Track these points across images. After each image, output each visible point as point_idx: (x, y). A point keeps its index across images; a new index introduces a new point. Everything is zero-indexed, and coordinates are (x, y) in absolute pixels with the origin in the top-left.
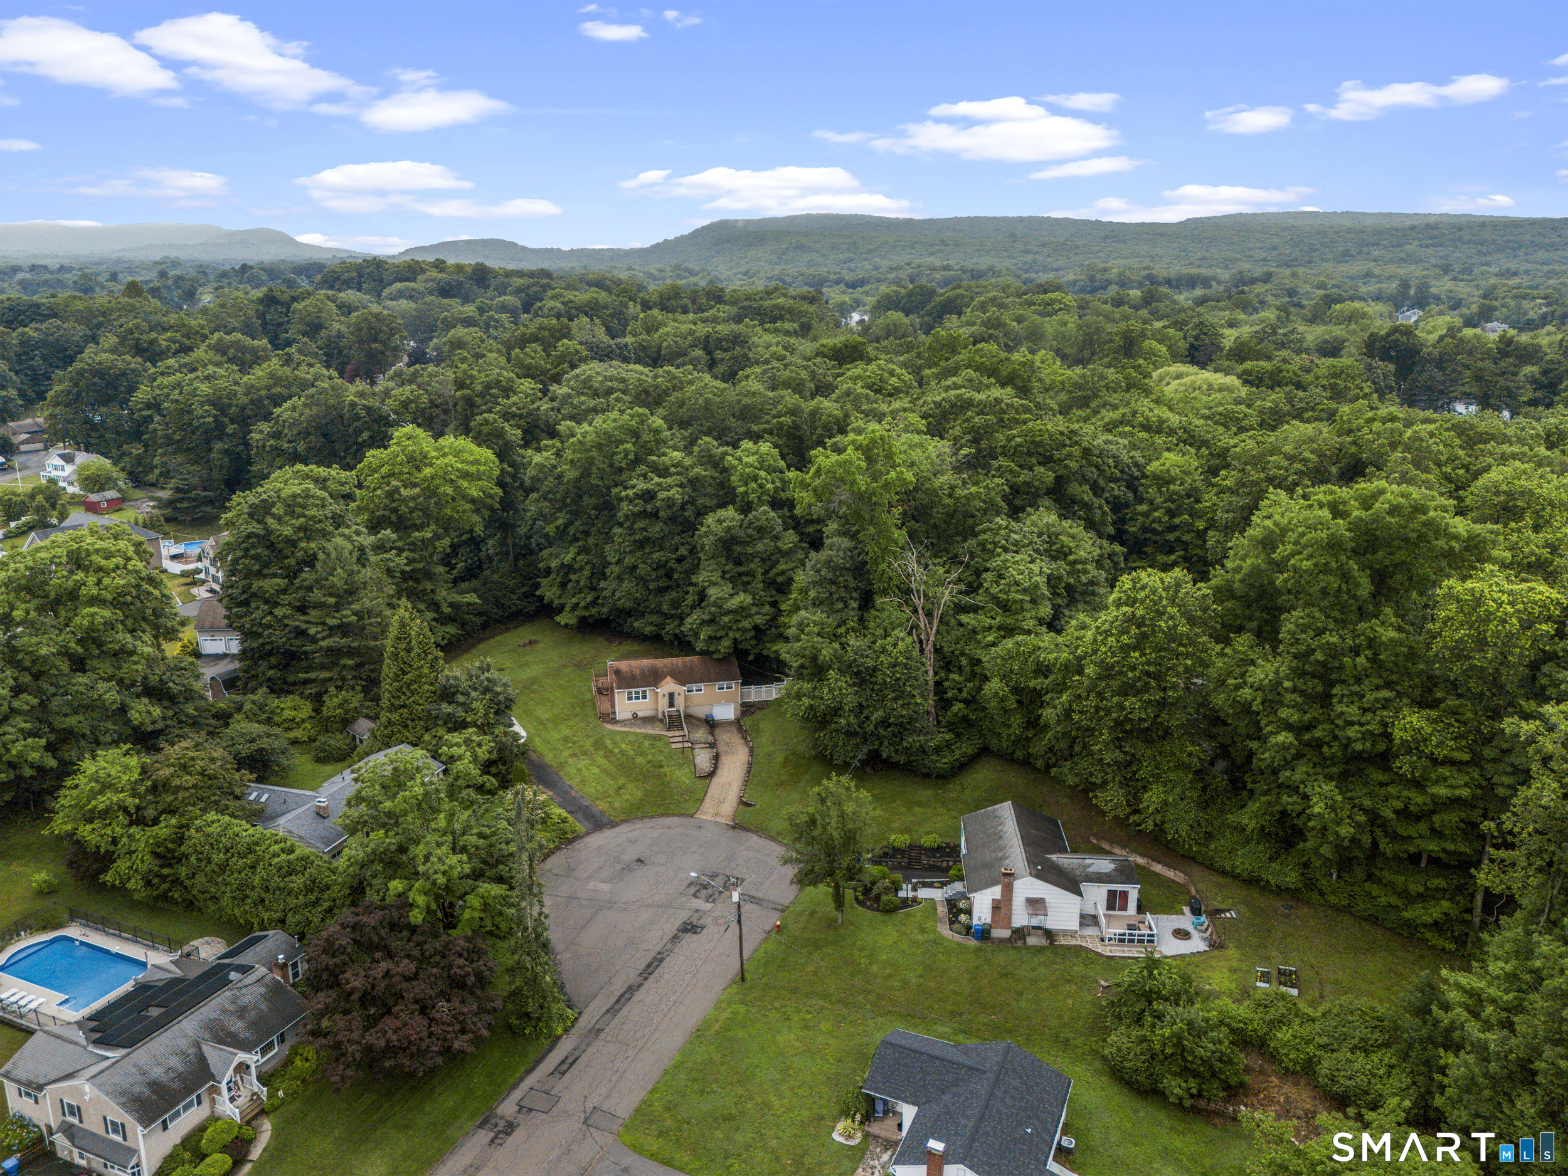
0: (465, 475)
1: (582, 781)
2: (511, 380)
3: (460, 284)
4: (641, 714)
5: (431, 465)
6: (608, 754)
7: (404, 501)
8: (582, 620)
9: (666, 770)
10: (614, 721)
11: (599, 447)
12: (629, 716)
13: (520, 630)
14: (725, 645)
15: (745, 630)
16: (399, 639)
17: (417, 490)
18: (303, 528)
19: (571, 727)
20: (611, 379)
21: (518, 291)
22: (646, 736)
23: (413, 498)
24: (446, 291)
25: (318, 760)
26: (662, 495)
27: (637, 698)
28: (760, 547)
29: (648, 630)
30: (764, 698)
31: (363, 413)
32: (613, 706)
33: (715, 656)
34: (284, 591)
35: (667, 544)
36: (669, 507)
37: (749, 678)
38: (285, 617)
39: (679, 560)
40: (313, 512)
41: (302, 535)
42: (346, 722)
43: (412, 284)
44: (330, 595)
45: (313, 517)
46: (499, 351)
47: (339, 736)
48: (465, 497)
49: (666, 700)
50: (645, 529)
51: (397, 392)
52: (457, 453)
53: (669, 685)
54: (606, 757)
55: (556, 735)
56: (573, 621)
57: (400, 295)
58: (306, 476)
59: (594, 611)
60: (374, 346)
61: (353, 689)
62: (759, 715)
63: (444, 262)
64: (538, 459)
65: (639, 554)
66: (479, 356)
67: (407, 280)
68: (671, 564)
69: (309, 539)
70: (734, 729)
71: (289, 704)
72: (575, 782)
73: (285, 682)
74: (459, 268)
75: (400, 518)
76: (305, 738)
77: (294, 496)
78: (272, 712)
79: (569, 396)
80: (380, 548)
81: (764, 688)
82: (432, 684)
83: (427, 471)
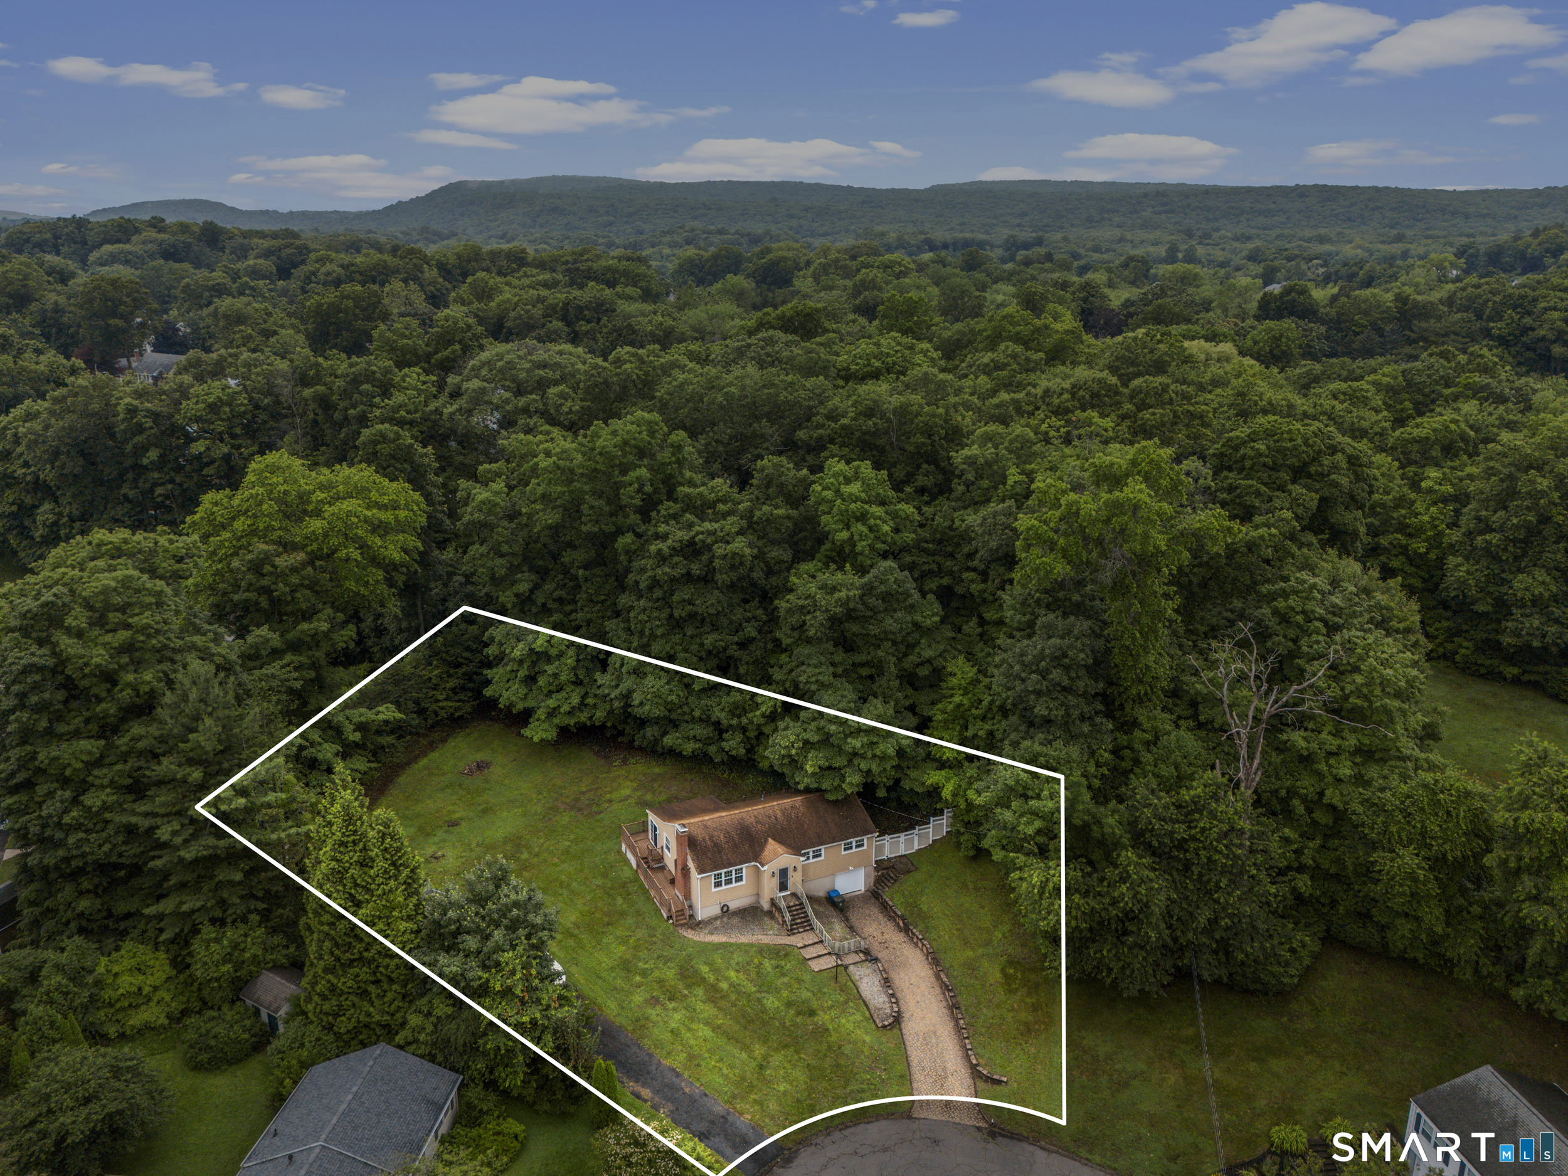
0: (380, 529)
1: (691, 1057)
2: (387, 371)
3: (188, 246)
4: (733, 905)
5: (318, 513)
6: (714, 995)
7: (279, 575)
8: (564, 733)
9: (823, 1018)
10: (694, 924)
11: (592, 475)
12: (716, 910)
13: (451, 743)
14: (853, 781)
15: (884, 757)
16: (343, 844)
17: (301, 556)
18: (128, 648)
19: (624, 941)
20: (544, 365)
21: (267, 254)
22: (762, 950)
23: (294, 570)
24: (170, 254)
25: (197, 1067)
26: (719, 550)
27: (728, 882)
28: (890, 624)
29: (689, 747)
30: (902, 851)
31: (148, 423)
32: (688, 896)
33: (831, 797)
34: (98, 763)
35: (724, 621)
36: (733, 567)
37: (887, 827)
38: (105, 808)
39: (743, 645)
40: (146, 619)
41: (125, 659)
42: (239, 986)
43: (127, 247)
44: (191, 762)
45: (143, 629)
46: (293, 326)
47: (229, 1014)
48: (375, 561)
49: (775, 882)
50: (690, 602)
51: (198, 389)
52: (360, 492)
53: (778, 857)
54: (711, 1000)
55: (607, 962)
56: (551, 734)
57: (113, 259)
58: (118, 553)
59: (583, 717)
60: (112, 322)
61: (244, 920)
62: (908, 883)
63: (163, 220)
64: (481, 494)
65: (677, 638)
66: (268, 334)
67: (118, 241)
68: (733, 651)
69: (138, 665)
70: (874, 911)
71: (127, 963)
72: (676, 1061)
73: (110, 915)
74: (184, 228)
75: (273, 602)
76: (163, 1020)
77: (106, 591)
78: (98, 983)
79: (483, 391)
80: (253, 658)
81: (902, 837)
82: (409, 918)
83: (316, 525)
